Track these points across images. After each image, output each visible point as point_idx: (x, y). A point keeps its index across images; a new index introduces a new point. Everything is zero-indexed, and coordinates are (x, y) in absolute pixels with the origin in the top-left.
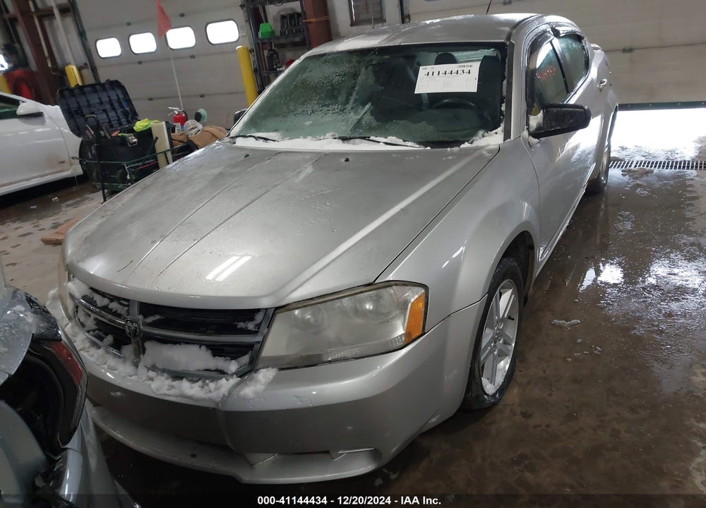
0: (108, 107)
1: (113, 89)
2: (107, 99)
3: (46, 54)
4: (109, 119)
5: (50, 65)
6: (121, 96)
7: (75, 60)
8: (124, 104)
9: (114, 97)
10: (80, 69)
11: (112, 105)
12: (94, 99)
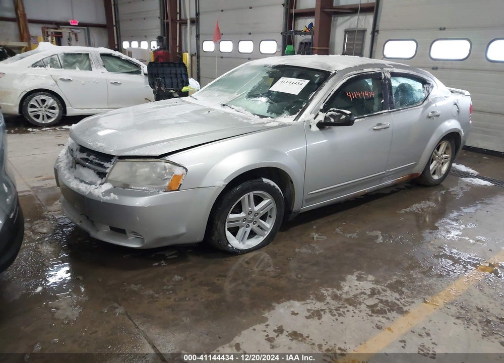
0: (174, 76)
1: (180, 67)
2: (175, 72)
3: (178, 44)
4: (172, 82)
5: (178, 51)
6: (183, 72)
7: (191, 52)
8: (183, 76)
9: (179, 72)
10: (192, 56)
11: (176, 75)
12: (167, 70)
